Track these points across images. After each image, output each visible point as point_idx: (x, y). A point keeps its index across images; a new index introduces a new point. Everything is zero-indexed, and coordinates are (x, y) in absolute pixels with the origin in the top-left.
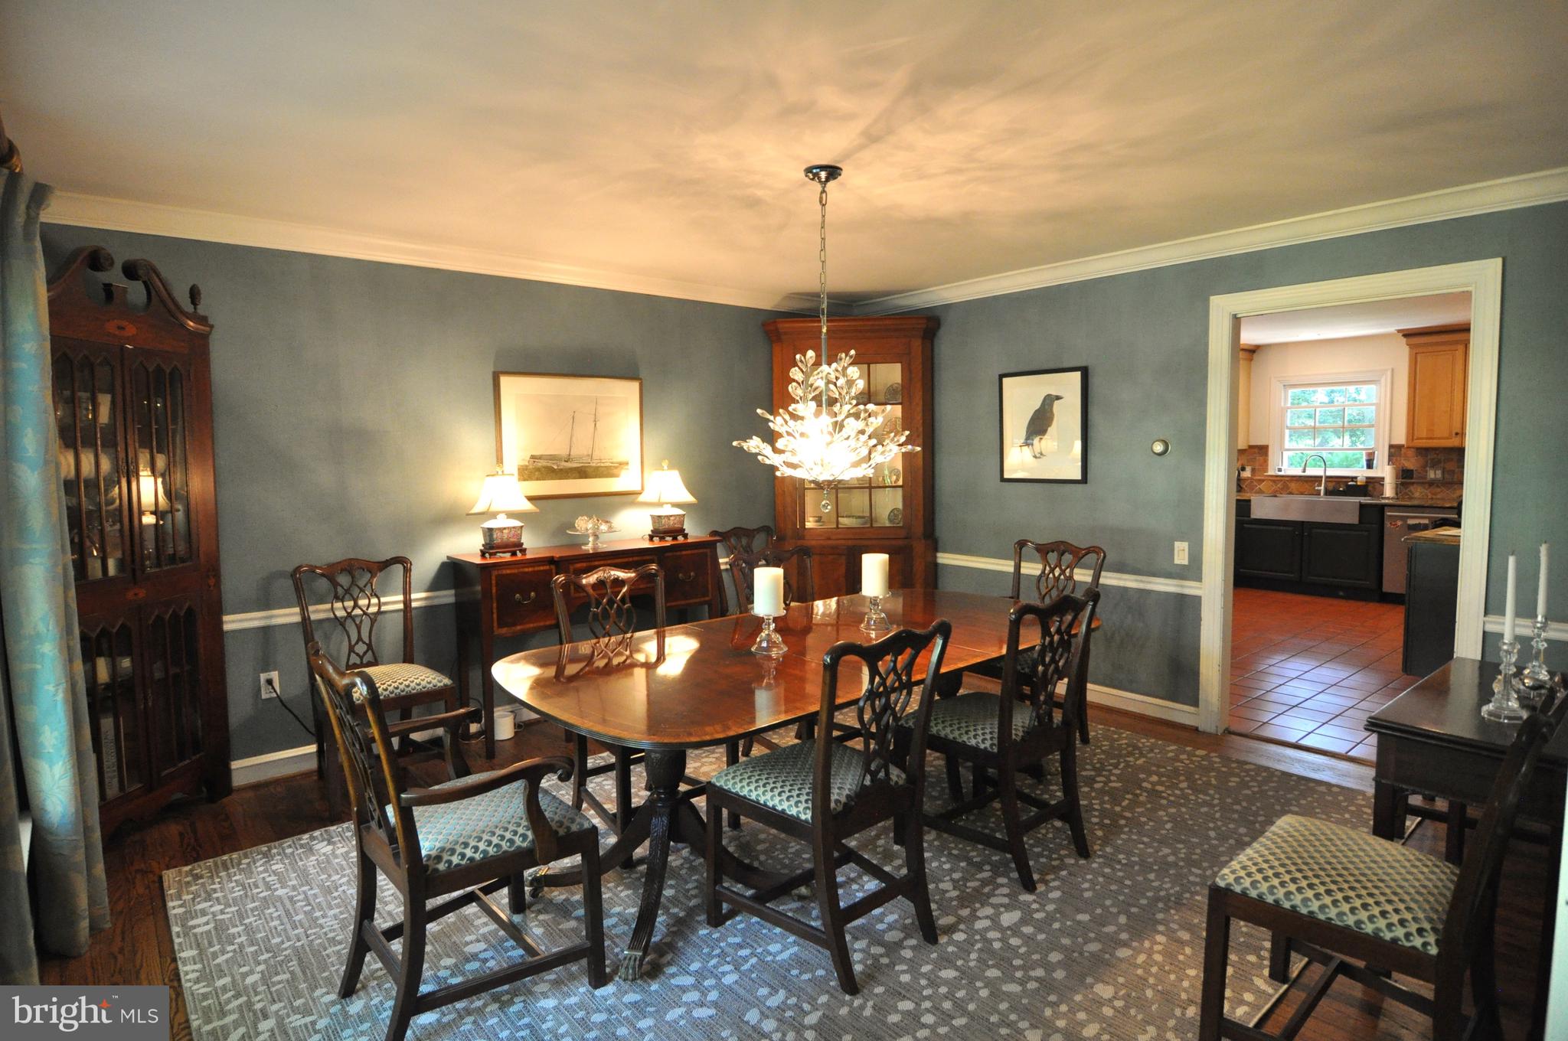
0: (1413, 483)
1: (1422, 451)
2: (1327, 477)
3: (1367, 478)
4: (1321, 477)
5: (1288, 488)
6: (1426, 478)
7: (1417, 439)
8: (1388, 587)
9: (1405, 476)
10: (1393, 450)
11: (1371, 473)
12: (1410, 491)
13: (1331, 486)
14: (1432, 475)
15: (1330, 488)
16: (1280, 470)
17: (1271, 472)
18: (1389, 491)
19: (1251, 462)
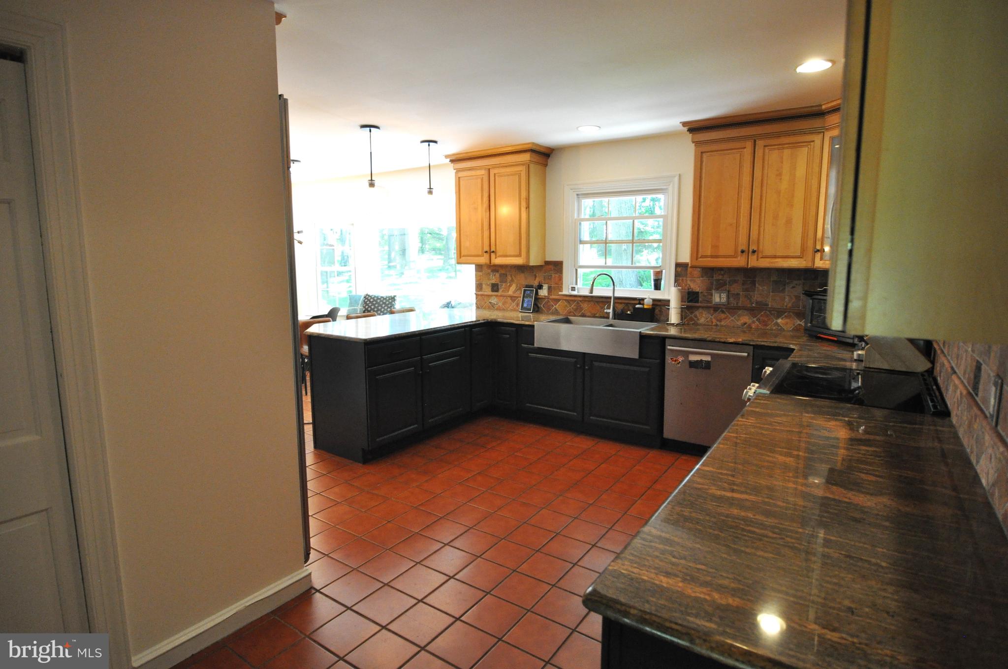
0: (698, 308)
1: (709, 272)
2: (616, 298)
3: (654, 300)
4: (610, 298)
5: (582, 309)
6: (710, 302)
7: (702, 257)
8: (670, 431)
9: (690, 299)
10: (679, 269)
11: (658, 295)
12: (696, 316)
13: (620, 307)
14: (719, 298)
15: (619, 310)
16: (573, 289)
17: (566, 291)
18: (674, 317)
19: (548, 279)
